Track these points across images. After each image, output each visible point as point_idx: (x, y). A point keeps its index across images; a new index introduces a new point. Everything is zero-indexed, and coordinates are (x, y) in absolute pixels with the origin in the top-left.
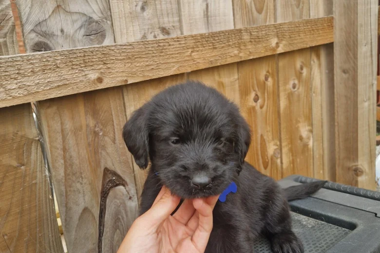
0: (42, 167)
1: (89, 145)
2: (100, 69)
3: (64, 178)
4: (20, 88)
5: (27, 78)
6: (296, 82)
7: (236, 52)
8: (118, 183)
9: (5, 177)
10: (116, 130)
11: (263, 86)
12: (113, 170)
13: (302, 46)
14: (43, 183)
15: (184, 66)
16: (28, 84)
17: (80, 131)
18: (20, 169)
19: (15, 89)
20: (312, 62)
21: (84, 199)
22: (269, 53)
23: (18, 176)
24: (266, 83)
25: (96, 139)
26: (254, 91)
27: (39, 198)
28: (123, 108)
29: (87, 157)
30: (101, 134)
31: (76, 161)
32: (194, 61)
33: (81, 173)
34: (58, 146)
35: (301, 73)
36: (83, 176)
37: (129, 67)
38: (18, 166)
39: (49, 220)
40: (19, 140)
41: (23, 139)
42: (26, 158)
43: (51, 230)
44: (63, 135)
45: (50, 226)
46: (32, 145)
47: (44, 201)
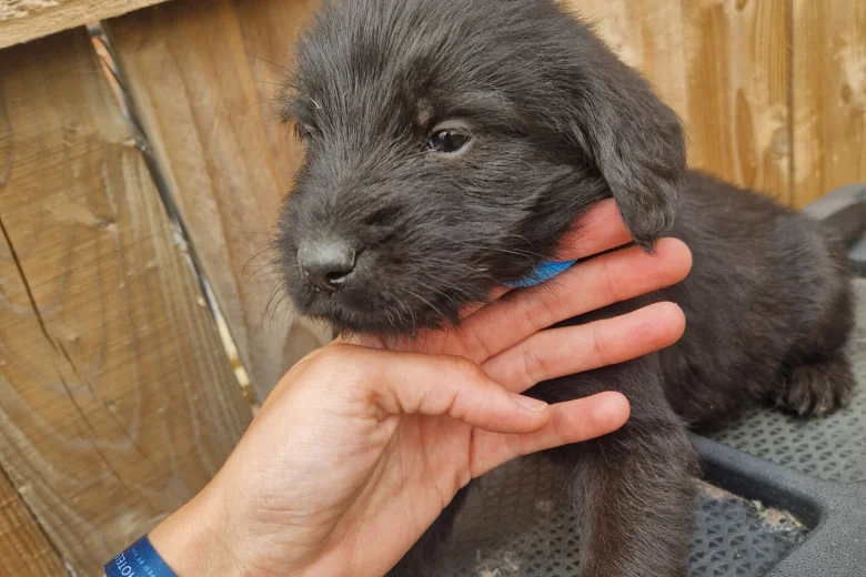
0: (161, 224)
1: (275, 152)
3: (225, 250)
9: (69, 257)
14: (176, 266)
17: (243, 113)
18: (106, 232)
23: (105, 250)
31: (249, 202)
34: (193, 161)
38: (99, 225)
39: (210, 361)
40: (83, 152)
41: (95, 147)
42: (115, 201)
43: (221, 384)
44: (199, 128)
45: (214, 373)
46: (121, 164)
47: (186, 313)
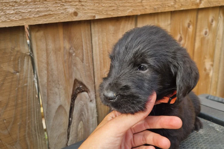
0: (31, 75)
1: (65, 62)
2: (76, 5)
3: (46, 84)
4: (16, 13)
5: (22, 6)
6: (208, 30)
7: (172, 3)
8: (83, 90)
9: (4, 79)
10: (84, 53)
11: (186, 31)
12: (81, 81)
13: (216, 4)
14: (32, 86)
15: (136, 10)
16: (23, 11)
17: (59, 51)
18: (16, 75)
19: (13, 13)
20: (219, 18)
21: (60, 99)
22: (194, 7)
23: (14, 79)
24: (189, 29)
25: (70, 58)
26: (180, 34)
27: (29, 96)
28: (90, 37)
29: (63, 70)
30: (74, 55)
31: (56, 73)
32: (143, 7)
33: (58, 81)
34: (43, 61)
35: (211, 25)
36: (60, 83)
37: (97, 6)
38: (14, 73)
39: (35, 112)
40: (15, 54)
41: (18, 53)
42: (21, 67)
43: (37, 119)
44: (47, 53)
45: (36, 115)
46: (24, 58)
47: (32, 99)
